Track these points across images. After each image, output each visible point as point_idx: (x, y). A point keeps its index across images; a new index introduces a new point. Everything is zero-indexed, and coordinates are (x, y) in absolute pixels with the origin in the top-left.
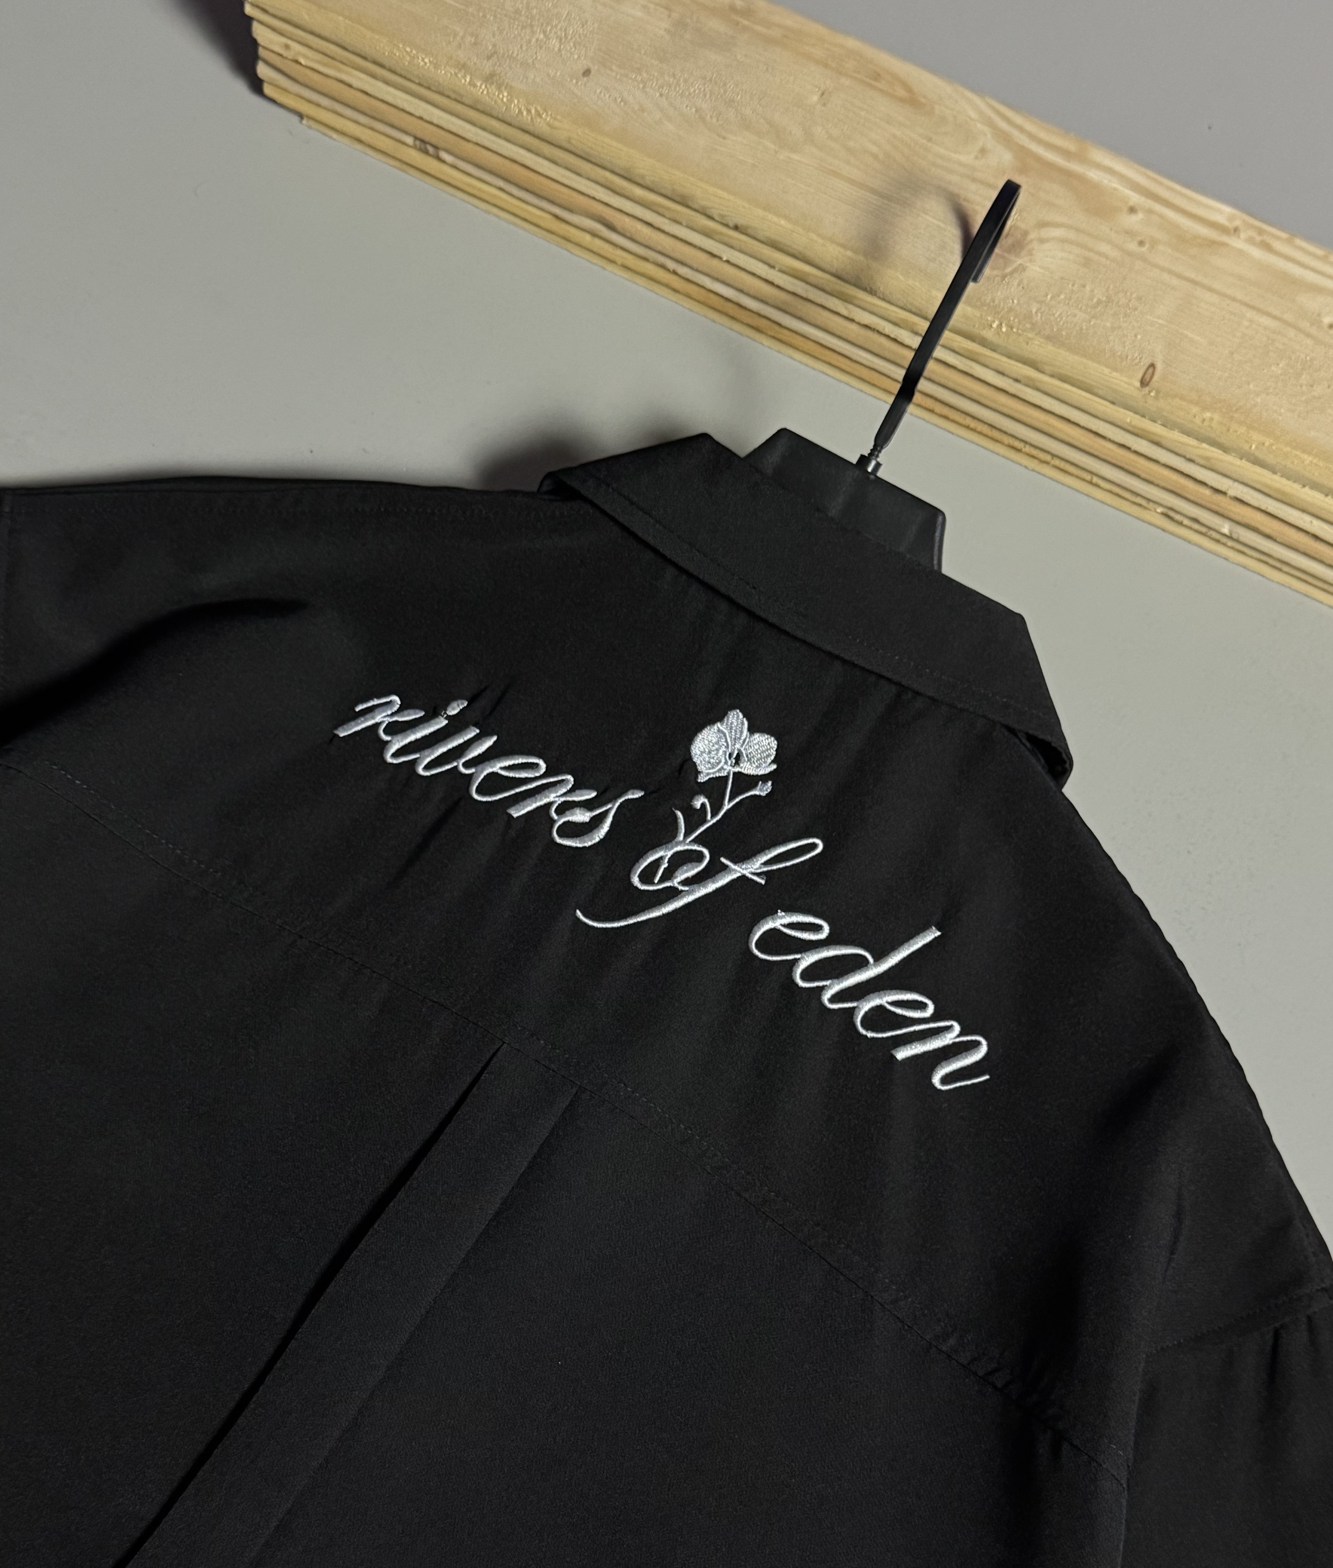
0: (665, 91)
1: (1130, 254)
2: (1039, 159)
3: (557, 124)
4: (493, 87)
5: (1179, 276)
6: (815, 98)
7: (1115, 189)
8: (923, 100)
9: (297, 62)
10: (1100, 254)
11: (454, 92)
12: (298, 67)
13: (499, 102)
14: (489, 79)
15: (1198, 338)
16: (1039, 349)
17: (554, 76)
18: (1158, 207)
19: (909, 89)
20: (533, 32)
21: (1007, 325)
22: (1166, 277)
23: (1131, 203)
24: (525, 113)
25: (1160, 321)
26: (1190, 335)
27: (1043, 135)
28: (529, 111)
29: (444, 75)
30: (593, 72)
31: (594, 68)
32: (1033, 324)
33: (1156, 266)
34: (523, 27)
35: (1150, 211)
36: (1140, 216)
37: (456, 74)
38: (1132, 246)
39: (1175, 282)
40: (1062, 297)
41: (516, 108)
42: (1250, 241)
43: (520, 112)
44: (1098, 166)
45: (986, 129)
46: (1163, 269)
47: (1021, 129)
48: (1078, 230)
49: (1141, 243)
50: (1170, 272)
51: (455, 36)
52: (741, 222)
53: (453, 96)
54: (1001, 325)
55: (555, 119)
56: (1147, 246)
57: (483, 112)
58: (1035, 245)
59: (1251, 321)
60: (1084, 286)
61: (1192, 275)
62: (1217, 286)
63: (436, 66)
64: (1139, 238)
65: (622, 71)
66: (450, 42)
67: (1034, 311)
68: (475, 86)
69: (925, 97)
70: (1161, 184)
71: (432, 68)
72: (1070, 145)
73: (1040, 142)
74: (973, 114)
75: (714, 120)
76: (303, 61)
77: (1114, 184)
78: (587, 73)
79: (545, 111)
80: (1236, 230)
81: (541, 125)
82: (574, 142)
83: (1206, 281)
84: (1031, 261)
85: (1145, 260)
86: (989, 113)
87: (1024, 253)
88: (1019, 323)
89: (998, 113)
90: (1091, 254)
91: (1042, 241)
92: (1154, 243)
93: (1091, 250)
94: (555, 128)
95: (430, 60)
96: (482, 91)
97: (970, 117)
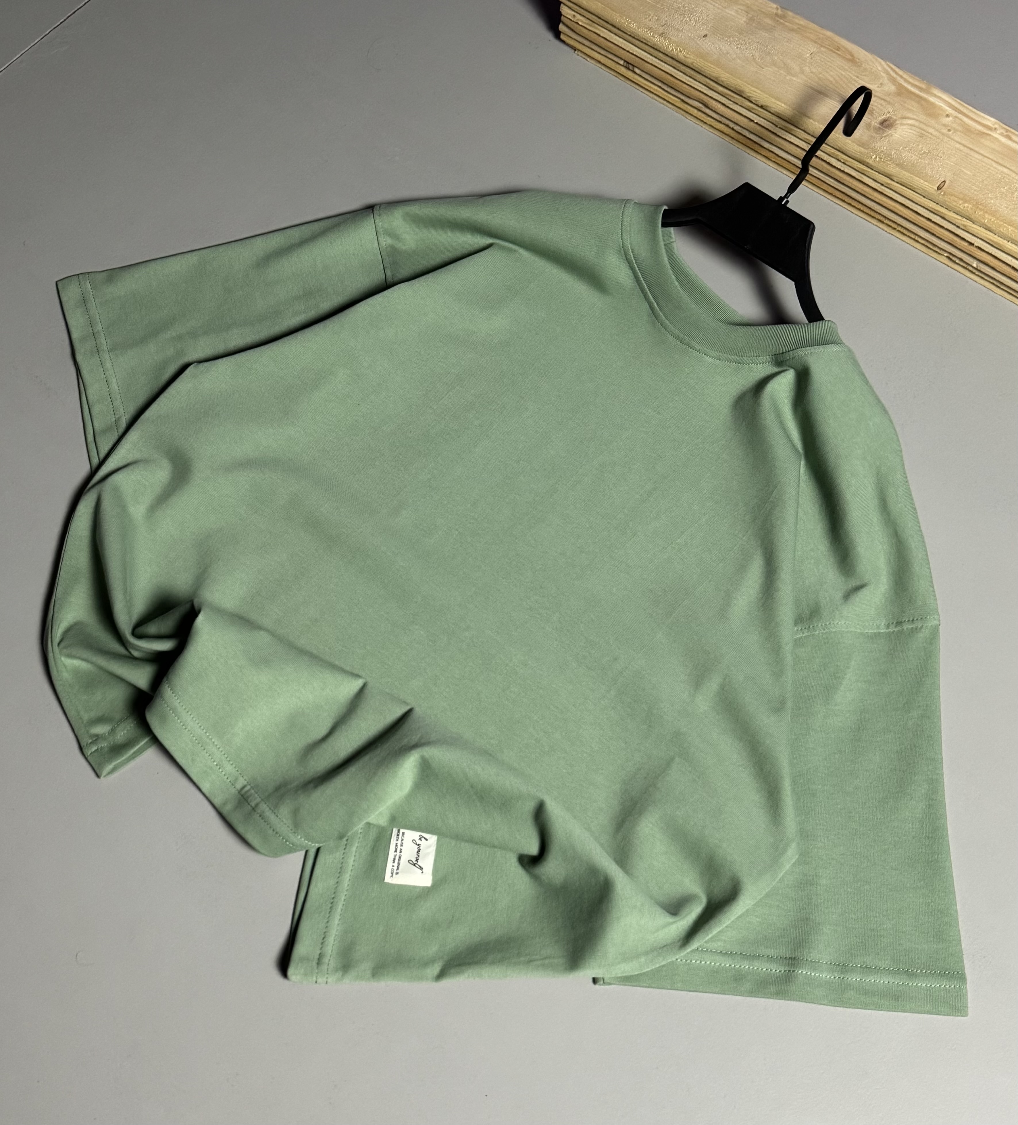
0: (739, 46)
1: (943, 134)
2: (907, 90)
3: (688, 56)
4: (662, 39)
5: (965, 146)
6: (808, 55)
7: (941, 106)
8: (857, 60)
9: (578, 24)
10: (928, 133)
11: (645, 39)
12: (577, 26)
13: (664, 45)
14: (661, 35)
15: (969, 173)
16: (892, 169)
17: (690, 37)
18: (960, 116)
19: (852, 56)
20: (684, 17)
21: (879, 157)
22: (958, 146)
23: (947, 113)
24: (674, 50)
25: (952, 164)
26: (965, 171)
27: (911, 80)
28: (677, 50)
29: (642, 32)
30: (708, 36)
31: (709, 35)
32: (891, 158)
33: (954, 140)
34: (681, 15)
35: (956, 117)
36: (951, 118)
37: (647, 31)
38: (945, 131)
39: (962, 148)
40: (908, 148)
41: (671, 48)
42: (1002, 134)
43: (673, 50)
44: (936, 96)
45: (884, 75)
46: (957, 142)
47: (901, 77)
48: (920, 122)
49: (949, 130)
50: (960, 143)
51: (649, 16)
52: (764, 104)
53: (644, 41)
54: (876, 158)
55: (688, 54)
56: (952, 132)
57: (656, 49)
58: (899, 126)
59: (995, 168)
60: (918, 145)
61: (971, 146)
62: (982, 152)
63: (638, 29)
64: (949, 128)
65: (721, 37)
66: (646, 18)
67: (893, 153)
68: (654, 37)
69: (859, 59)
70: (964, 106)
71: (636, 28)
72: (923, 86)
73: (909, 83)
74: (880, 68)
75: (759, 60)
76: (580, 23)
77: (941, 104)
78: (705, 36)
79: (684, 50)
80: (995, 129)
81: (681, 56)
82: (694, 64)
83: (977, 149)
84: (895, 133)
85: (949, 137)
86: (887, 68)
87: (892, 129)
88: (885, 157)
89: (892, 69)
90: (925, 133)
91: (902, 124)
92: (956, 130)
93: (924, 130)
94: (687, 58)
95: (636, 25)
96: (657, 40)
97: (878, 69)
